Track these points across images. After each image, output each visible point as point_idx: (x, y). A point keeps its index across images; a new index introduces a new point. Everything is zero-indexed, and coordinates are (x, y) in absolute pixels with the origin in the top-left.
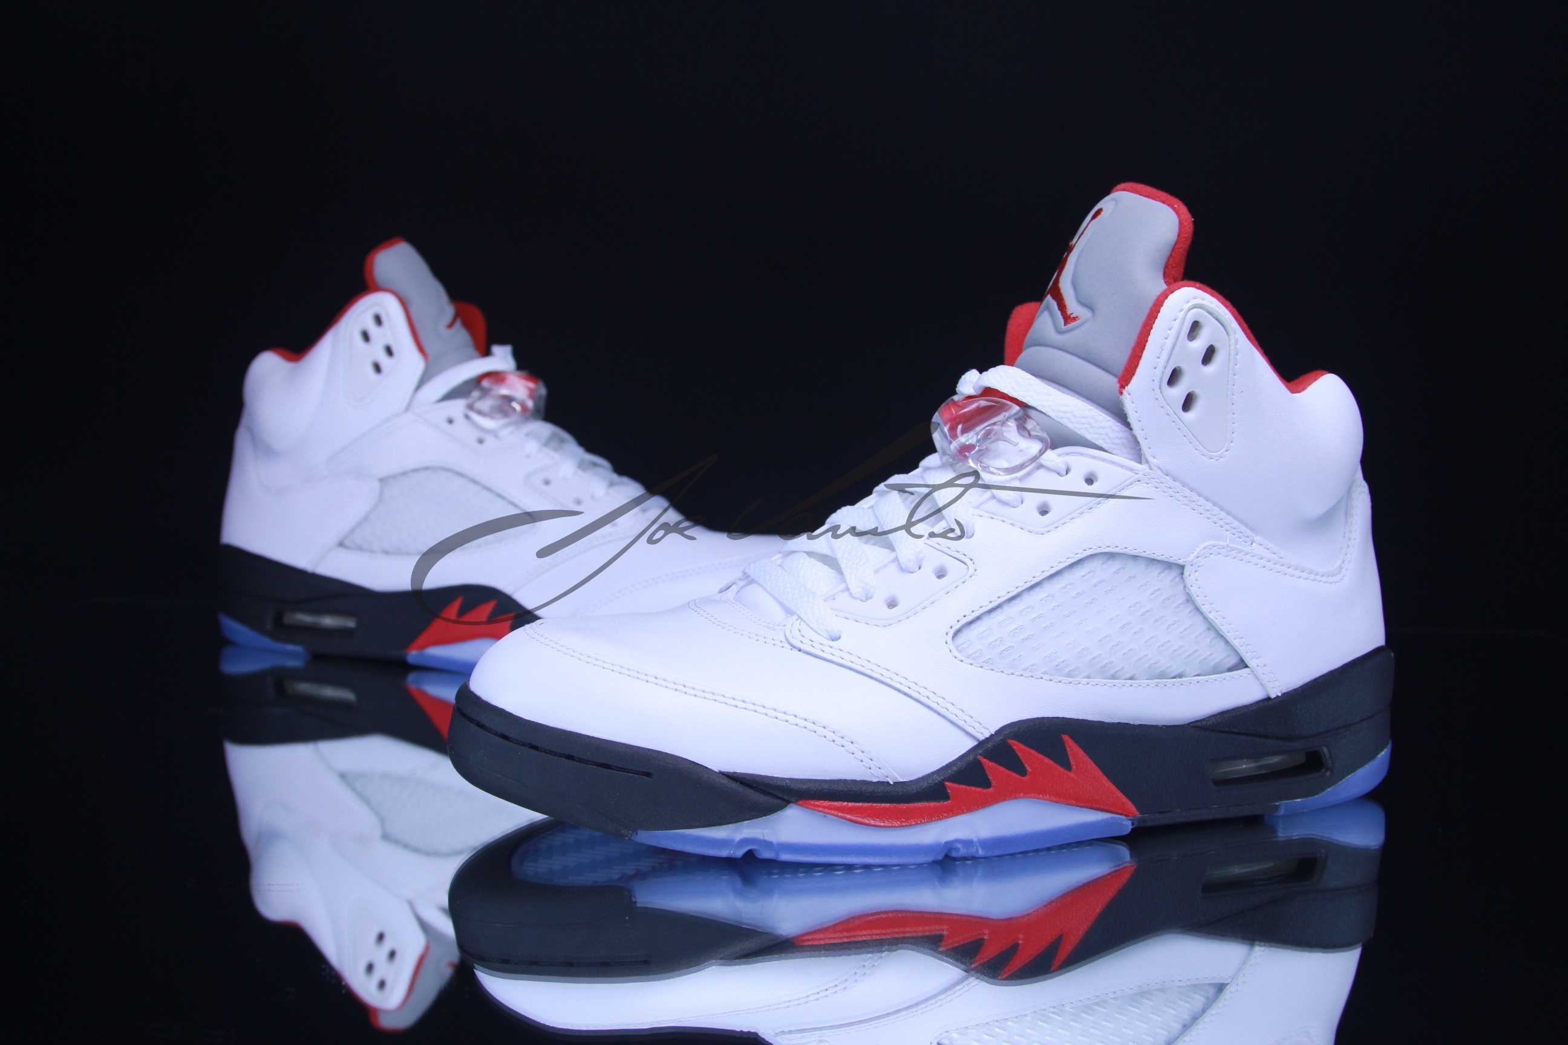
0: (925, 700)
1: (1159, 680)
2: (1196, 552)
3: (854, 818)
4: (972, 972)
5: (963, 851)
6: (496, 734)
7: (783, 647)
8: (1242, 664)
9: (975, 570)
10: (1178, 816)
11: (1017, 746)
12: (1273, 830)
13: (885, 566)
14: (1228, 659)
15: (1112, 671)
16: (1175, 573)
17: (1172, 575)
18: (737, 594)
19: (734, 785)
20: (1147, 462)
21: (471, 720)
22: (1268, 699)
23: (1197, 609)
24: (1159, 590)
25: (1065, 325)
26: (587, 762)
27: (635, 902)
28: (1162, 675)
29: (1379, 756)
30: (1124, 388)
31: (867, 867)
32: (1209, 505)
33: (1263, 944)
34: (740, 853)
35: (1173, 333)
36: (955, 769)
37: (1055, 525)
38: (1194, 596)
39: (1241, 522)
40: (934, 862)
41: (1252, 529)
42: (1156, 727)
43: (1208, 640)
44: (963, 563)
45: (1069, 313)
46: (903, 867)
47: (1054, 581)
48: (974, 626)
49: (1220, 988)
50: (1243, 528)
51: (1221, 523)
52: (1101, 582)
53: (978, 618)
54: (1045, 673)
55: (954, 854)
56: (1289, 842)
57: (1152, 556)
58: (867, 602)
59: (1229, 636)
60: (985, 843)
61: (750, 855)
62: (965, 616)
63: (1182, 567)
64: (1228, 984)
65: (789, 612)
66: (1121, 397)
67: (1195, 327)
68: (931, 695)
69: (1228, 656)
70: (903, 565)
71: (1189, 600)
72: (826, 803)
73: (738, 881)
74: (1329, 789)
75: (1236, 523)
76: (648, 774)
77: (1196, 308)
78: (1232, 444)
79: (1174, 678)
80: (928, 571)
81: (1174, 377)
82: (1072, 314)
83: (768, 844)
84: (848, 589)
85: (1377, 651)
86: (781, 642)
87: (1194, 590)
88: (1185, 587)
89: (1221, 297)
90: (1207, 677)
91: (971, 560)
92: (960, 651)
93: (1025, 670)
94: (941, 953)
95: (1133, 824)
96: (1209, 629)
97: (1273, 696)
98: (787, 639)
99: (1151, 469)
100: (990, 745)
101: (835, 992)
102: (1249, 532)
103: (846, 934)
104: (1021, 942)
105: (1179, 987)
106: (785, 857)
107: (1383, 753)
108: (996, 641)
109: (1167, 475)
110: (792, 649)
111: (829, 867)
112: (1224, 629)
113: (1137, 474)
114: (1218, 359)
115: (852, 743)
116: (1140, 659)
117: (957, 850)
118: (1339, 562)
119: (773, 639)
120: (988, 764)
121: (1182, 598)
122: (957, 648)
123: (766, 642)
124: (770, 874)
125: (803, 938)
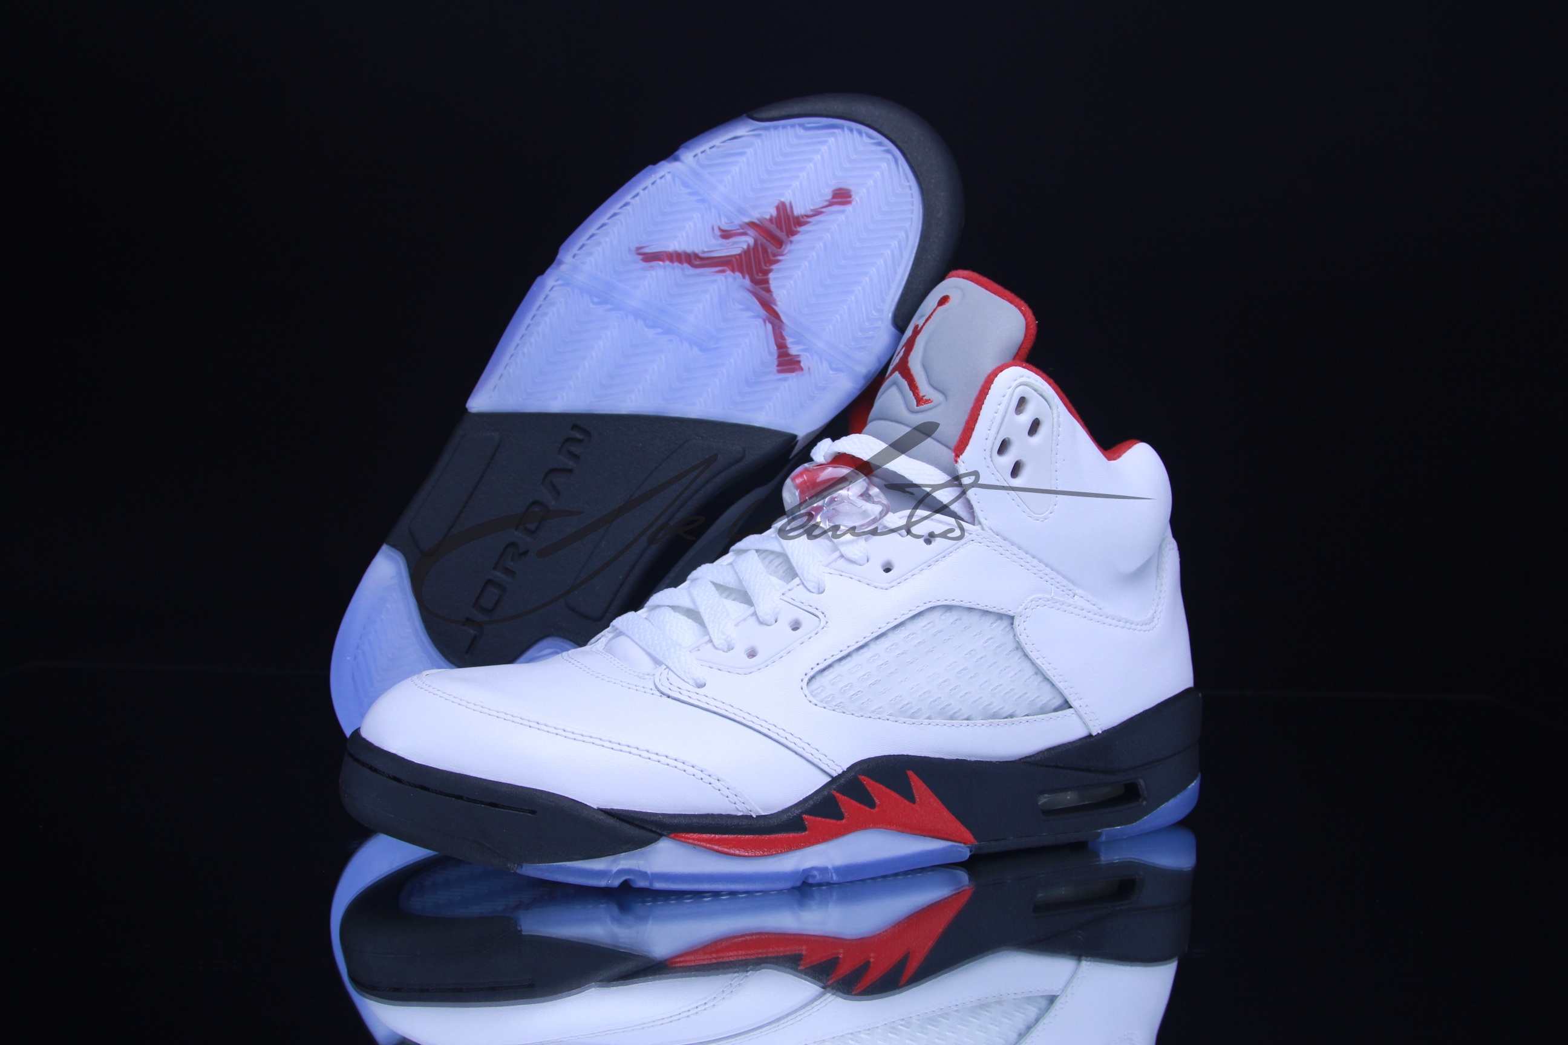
0: (783, 741)
1: (993, 720)
2: (1024, 605)
3: (720, 849)
4: (828, 989)
5: (818, 878)
6: (389, 777)
7: (653, 694)
8: (1066, 705)
9: (827, 623)
10: (1012, 842)
11: (866, 781)
12: (1096, 855)
13: (745, 620)
14: (1054, 701)
15: (951, 713)
16: (1006, 623)
17: (1001, 626)
18: (606, 645)
19: (611, 821)
20: (980, 523)
21: (364, 764)
22: (1090, 736)
23: (1026, 655)
24: (991, 638)
25: (917, 405)
26: (475, 801)
27: (521, 931)
28: (995, 716)
29: (1189, 787)
30: (959, 457)
31: (733, 894)
32: (1035, 562)
33: (1089, 958)
34: (616, 883)
35: (1002, 408)
36: (811, 802)
37: (898, 581)
38: (1023, 643)
39: (1064, 576)
40: (793, 888)
41: (1074, 583)
42: (990, 763)
43: (1036, 683)
44: (815, 616)
45: (922, 396)
46: (765, 892)
47: (898, 631)
48: (826, 673)
49: (1052, 1000)
50: (1065, 582)
51: (1047, 577)
52: (940, 632)
53: (830, 666)
54: (891, 715)
55: (811, 881)
56: (1111, 866)
57: (985, 608)
58: (729, 653)
59: (1055, 680)
60: (838, 870)
61: (626, 885)
62: (818, 664)
63: (1012, 618)
64: (1058, 996)
65: (657, 662)
66: (956, 465)
67: (1022, 401)
68: (789, 736)
69: (1054, 698)
70: (761, 619)
71: (1019, 647)
72: (696, 836)
73: (615, 909)
74: (1145, 817)
75: (1059, 578)
76: (533, 812)
77: (1023, 385)
78: (1055, 507)
79: (1006, 718)
80: (784, 625)
81: (1004, 447)
82: (925, 397)
83: (643, 875)
84: (711, 641)
85: (1187, 691)
86: (651, 689)
87: (1023, 639)
88: (1015, 636)
89: (1045, 375)
90: (1036, 716)
91: (823, 613)
92: (814, 696)
93: (873, 712)
94: (801, 971)
95: (971, 851)
96: (1036, 674)
97: (1094, 734)
98: (656, 687)
99: (983, 529)
100: (842, 781)
101: (705, 1009)
102: (1071, 586)
103: (714, 955)
104: (872, 960)
105: (1014, 999)
106: (659, 885)
107: (1193, 784)
108: (846, 686)
109: (998, 535)
110: (661, 696)
111: (698, 895)
112: (1050, 674)
113: (970, 534)
114: (1043, 430)
115: (718, 780)
116: (976, 701)
117: (814, 877)
118: (1151, 612)
119: (644, 687)
120: (841, 798)
121: (1012, 646)
122: (811, 692)
123: (637, 690)
124: (644, 902)
125: (674, 960)
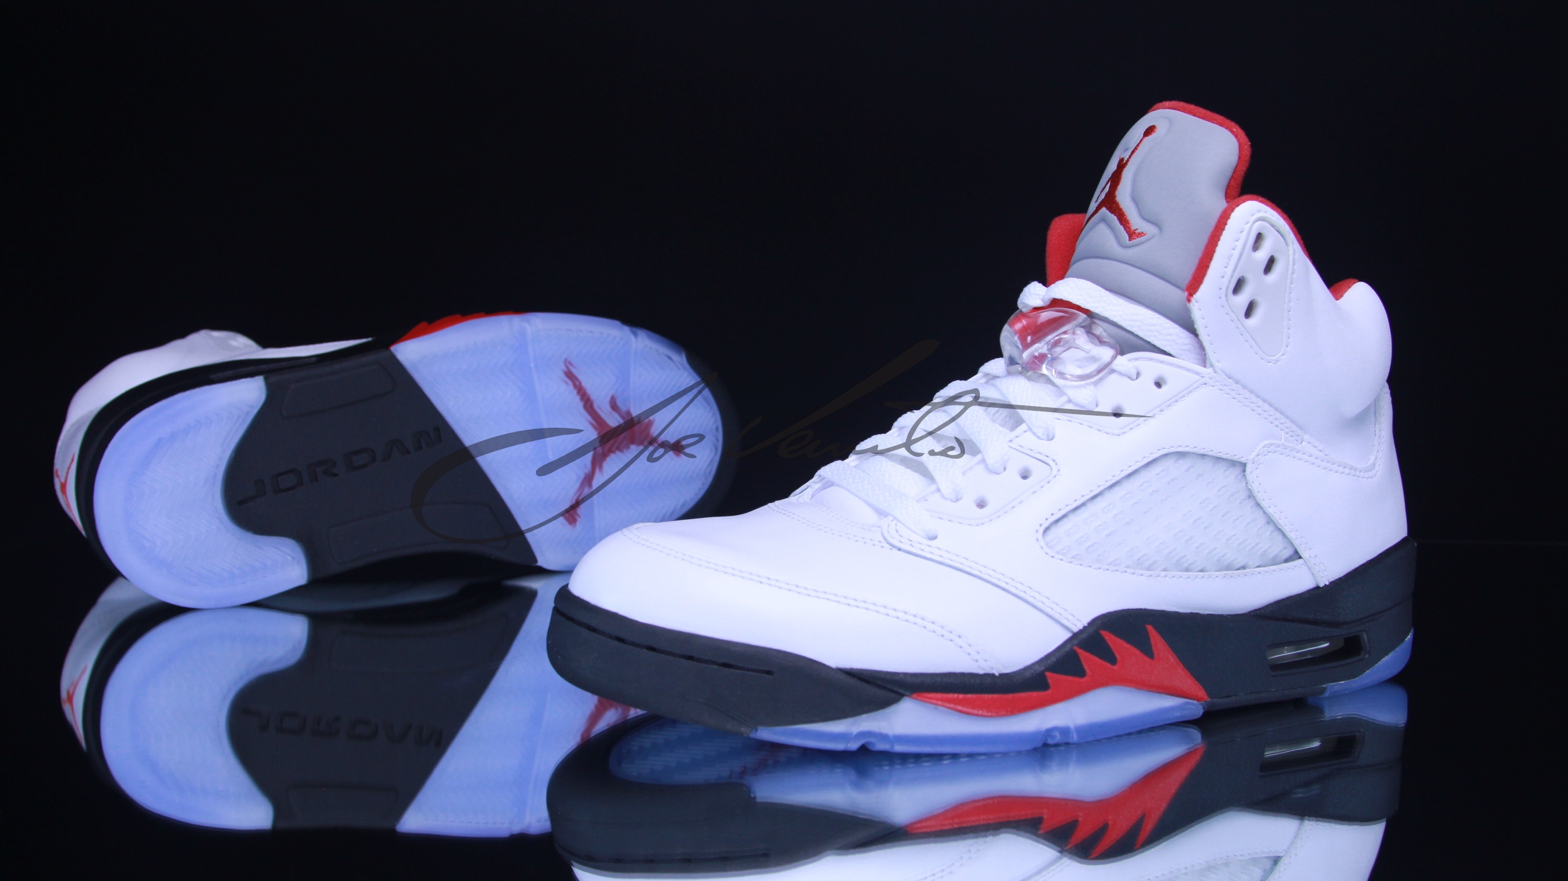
0: (1022, 595)
1: (1226, 572)
2: (1256, 451)
3: (965, 709)
4: (1065, 853)
5: (1058, 738)
6: (610, 637)
7: (882, 547)
8: (1296, 555)
9: (1059, 471)
10: (1242, 698)
11: (1108, 637)
12: (1320, 711)
13: (971, 468)
14: (1285, 551)
15: (1186, 565)
16: (1237, 470)
17: (1234, 473)
18: (812, 497)
19: (848, 681)
20: (1212, 366)
21: (580, 624)
22: (1317, 588)
23: (1258, 505)
24: (1224, 486)
25: (1130, 240)
26: (707, 662)
27: (755, 798)
28: (1228, 568)
29: (1406, 639)
30: (1192, 296)
31: (971, 756)
32: (1266, 407)
33: (1312, 818)
34: (854, 746)
35: (1240, 244)
36: (1054, 659)
37: (1131, 426)
38: (1255, 493)
39: (1292, 421)
40: (1035, 749)
41: (1301, 428)
42: (1221, 616)
43: (1268, 533)
44: (1046, 463)
45: (1133, 228)
46: (1005, 754)
47: (1132, 480)
48: (1060, 524)
49: (1276, 860)
50: (1294, 428)
51: (1277, 423)
52: (1173, 480)
53: (1064, 516)
54: (1128, 567)
55: (1050, 741)
56: (1334, 721)
57: (1219, 455)
58: (958, 503)
59: (1286, 529)
60: (1080, 730)
61: (864, 750)
62: (1052, 514)
63: (1244, 465)
64: (1282, 856)
65: (882, 513)
66: (1188, 304)
67: (1259, 237)
68: (1027, 590)
69: (1285, 548)
70: (990, 467)
71: (1251, 496)
72: (939, 695)
73: (852, 774)
74: (1368, 671)
75: (1289, 424)
76: (769, 672)
77: (1260, 220)
78: (1288, 349)
79: (1238, 569)
80: (1013, 474)
81: (1239, 286)
82: (1137, 229)
83: (884, 737)
84: (938, 490)
85: (1403, 541)
86: (880, 542)
87: (1255, 487)
88: (1247, 483)
89: (1280, 210)
90: (1267, 568)
91: (1054, 461)
92: (1050, 548)
93: (1110, 564)
94: (1038, 836)
95: (1204, 708)
96: (1268, 523)
97: (1321, 585)
98: (885, 539)
99: (1215, 372)
100: (1084, 636)
101: (942, 877)
102: (1299, 432)
103: (956, 820)
104: (1110, 822)
105: (1240, 861)
106: (899, 748)
107: (1409, 636)
108: (1082, 537)
109: (1230, 378)
110: (891, 549)
111: (937, 757)
112: (1281, 522)
113: (1203, 377)
114: (1278, 268)
115: (960, 637)
116: (1210, 552)
117: (1053, 737)
118: (1372, 458)
119: (871, 540)
120: (1083, 655)
121: (1243, 495)
122: (1047, 544)
123: (865, 543)
124: (880, 766)
125: (916, 826)
